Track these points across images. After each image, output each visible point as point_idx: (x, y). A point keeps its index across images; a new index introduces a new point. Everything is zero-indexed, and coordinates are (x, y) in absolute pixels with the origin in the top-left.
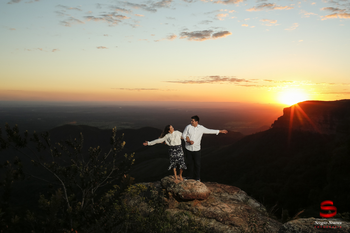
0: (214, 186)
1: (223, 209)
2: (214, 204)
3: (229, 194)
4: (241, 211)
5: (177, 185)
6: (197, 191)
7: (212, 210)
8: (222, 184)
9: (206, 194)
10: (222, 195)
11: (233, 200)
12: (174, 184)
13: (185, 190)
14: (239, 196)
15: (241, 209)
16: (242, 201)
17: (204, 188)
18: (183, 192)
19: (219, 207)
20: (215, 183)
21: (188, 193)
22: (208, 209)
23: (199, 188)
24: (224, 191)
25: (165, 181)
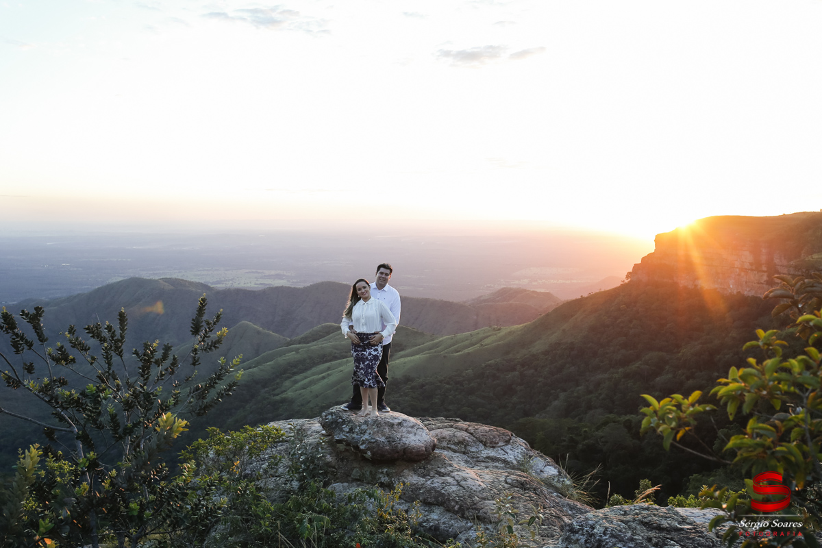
0: (451, 427)
1: (463, 483)
2: (443, 470)
3: (485, 445)
4: (506, 486)
5: (358, 428)
6: (404, 439)
7: (436, 485)
8: (471, 423)
9: (426, 448)
10: (469, 448)
11: (494, 459)
12: (350, 424)
13: (374, 439)
14: (508, 451)
15: (506, 483)
16: (515, 462)
17: (420, 433)
18: (371, 442)
19: (454, 477)
20: (456, 421)
21: (381, 446)
22: (429, 482)
23: (409, 432)
24: (475, 439)
25: (330, 417)
